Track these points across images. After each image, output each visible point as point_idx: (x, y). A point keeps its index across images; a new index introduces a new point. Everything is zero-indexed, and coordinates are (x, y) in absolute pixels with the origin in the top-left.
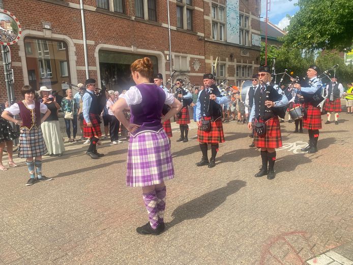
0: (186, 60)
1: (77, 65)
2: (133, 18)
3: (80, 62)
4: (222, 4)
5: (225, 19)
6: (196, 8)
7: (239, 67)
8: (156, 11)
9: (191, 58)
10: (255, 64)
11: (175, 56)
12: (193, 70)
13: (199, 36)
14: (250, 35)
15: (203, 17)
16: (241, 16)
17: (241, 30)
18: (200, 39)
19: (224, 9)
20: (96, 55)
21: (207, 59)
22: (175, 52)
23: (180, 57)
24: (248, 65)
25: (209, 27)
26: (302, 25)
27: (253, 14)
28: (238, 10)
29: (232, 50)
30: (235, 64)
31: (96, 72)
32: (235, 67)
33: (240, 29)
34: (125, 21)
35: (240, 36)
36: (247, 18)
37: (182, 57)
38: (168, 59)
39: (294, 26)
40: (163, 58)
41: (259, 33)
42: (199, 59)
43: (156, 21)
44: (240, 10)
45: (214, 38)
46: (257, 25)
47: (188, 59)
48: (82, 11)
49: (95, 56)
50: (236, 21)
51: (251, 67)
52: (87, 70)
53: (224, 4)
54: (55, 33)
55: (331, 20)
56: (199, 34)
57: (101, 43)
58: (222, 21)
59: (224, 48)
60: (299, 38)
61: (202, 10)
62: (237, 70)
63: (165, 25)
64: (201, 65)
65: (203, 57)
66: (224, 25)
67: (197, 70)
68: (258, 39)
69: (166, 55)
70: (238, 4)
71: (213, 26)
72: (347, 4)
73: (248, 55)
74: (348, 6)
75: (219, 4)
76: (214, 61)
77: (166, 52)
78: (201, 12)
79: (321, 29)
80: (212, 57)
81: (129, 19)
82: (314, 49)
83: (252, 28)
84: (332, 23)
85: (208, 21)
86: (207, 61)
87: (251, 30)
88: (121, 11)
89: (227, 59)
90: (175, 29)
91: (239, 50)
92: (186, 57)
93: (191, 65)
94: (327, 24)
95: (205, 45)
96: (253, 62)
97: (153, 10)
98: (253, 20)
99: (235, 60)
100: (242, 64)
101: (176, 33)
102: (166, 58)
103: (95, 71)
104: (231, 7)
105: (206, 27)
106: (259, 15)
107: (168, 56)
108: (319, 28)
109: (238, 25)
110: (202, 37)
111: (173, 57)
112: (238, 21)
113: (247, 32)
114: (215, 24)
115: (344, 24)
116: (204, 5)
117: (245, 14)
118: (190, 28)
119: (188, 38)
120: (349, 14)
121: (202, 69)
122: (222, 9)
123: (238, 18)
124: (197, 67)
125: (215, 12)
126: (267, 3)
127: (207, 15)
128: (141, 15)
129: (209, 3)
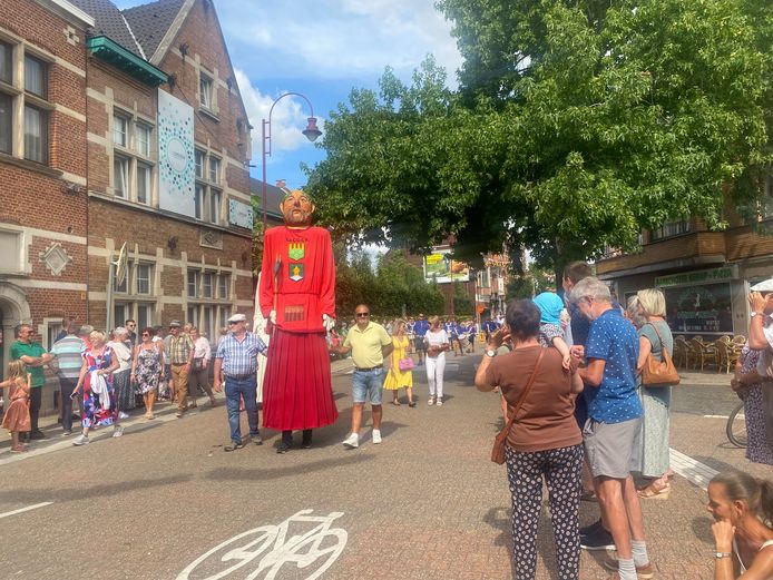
0: (17, 245)
4: (146, 114)
5: (155, 152)
6: (60, 108)
7: (193, 273)
9: (35, 238)
10: (238, 267)
12: (41, 272)
13: (66, 182)
14: (224, 201)
15: (85, 136)
16: (200, 154)
17: (200, 186)
18: (72, 192)
19: (151, 129)
21: (96, 244)
24: (220, 269)
25: (104, 165)
26: (333, 188)
27: (230, 154)
28: (190, 137)
29: (174, 230)
30: (183, 264)
32: (185, 272)
33: (197, 183)
35: (197, 200)
36: (215, 161)
39: (315, 188)
41: (248, 198)
42: (66, 245)
44: (196, 139)
45: (120, 193)
46: (242, 182)
47: (25, 240)
50: (185, 162)
51: (228, 274)
53: (152, 117)
55: (387, 180)
56: (67, 176)
58: (148, 158)
59: (150, 223)
60: (326, 215)
61: (82, 118)
62: (191, 280)
64: (71, 261)
65: (83, 240)
66: (151, 167)
67: (56, 272)
68: (245, 212)
70: (191, 124)
71: (116, 163)
72: (416, 152)
73: (219, 245)
74: (417, 157)
75: (136, 115)
76: (116, 253)
78: (76, 121)
79: (369, 199)
80: (110, 242)
82: (362, 244)
83: (230, 186)
84: (389, 189)
85: (98, 147)
86: (93, 251)
87: (228, 191)
89: (160, 251)
91: (196, 231)
92: (16, 234)
93: (32, 257)
94: (381, 189)
95: (89, 209)
96: (234, 263)
98: (230, 169)
99: (184, 254)
100: (203, 266)
104: (171, 127)
105: (92, 163)
106: (248, 161)
108: (364, 197)
109: (192, 173)
110: (78, 185)
112: (193, 165)
113: (217, 192)
114: (122, 159)
115: (412, 192)
116: (87, 106)
117: (210, 150)
118: (38, 156)
119: (26, 181)
120: (419, 172)
121: (74, 273)
122: (147, 128)
123: (193, 157)
124: (58, 265)
125: (123, 130)
126: (264, 138)
127: (96, 133)
129: (104, 105)
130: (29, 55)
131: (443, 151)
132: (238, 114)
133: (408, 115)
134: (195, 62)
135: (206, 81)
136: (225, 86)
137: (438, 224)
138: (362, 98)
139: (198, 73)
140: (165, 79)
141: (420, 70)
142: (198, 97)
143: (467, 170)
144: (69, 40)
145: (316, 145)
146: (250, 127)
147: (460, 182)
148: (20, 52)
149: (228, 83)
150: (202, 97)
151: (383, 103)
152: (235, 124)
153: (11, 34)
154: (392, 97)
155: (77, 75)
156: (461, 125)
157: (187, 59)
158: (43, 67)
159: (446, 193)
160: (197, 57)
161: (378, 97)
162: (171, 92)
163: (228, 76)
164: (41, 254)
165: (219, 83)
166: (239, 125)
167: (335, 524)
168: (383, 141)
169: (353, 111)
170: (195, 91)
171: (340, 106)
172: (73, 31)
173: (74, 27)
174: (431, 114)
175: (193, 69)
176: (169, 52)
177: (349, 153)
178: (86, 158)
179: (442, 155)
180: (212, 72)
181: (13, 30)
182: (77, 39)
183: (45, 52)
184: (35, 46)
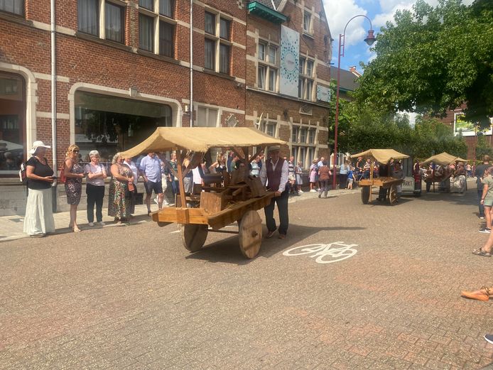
0: (217, 115)
1: (37, 110)
2: (135, 50)
3: (43, 105)
4: (275, 41)
5: (279, 62)
6: (234, 44)
7: (296, 129)
8: (172, 43)
9: (224, 111)
10: (320, 125)
11: (200, 108)
13: (237, 83)
14: (314, 87)
15: (245, 57)
16: (302, 60)
17: (302, 79)
18: (239, 88)
19: (277, 49)
20: (71, 97)
21: (249, 114)
22: (200, 101)
23: (207, 110)
24: (310, 126)
25: (254, 71)
26: (378, 76)
27: (319, 58)
28: (297, 51)
30: (290, 124)
31: (68, 121)
32: (291, 128)
33: (300, 77)
34: (122, 54)
35: (299, 87)
36: (311, 63)
37: (210, 110)
38: (186, 110)
39: (367, 77)
40: (180, 109)
41: (328, 84)
42: (236, 115)
43: (172, 56)
44: (300, 51)
45: (260, 86)
46: (325, 73)
47: (220, 113)
48: (53, 35)
49: (68, 99)
50: (293, 66)
51: (314, 130)
52: (53, 118)
53: (278, 42)
54: (5, 62)
55: (412, 72)
56: (237, 79)
57: (80, 81)
58: (275, 65)
59: (275, 102)
61: (244, 47)
62: (294, 132)
63: (184, 63)
64: (238, 122)
65: (243, 112)
66: (276, 70)
68: (326, 92)
69: (183, 106)
70: (298, 43)
71: (259, 70)
72: (433, 53)
73: (310, 113)
74: (433, 55)
75: (270, 42)
76: (258, 118)
77: (184, 101)
78: (242, 49)
79: (400, 84)
80: (255, 113)
81: (129, 51)
83: (318, 77)
84: (413, 77)
85: (252, 62)
86: (248, 118)
87: (317, 80)
88: (119, 39)
89: (279, 117)
90: (201, 71)
91: (297, 105)
92: (216, 110)
93: (223, 121)
94: (408, 78)
95: (246, 96)
96: (318, 123)
97: (168, 41)
98: (319, 67)
99: (291, 118)
100: (301, 125)
101: (202, 76)
102: (184, 109)
103: (66, 120)
104: (287, 46)
105: (248, 71)
106: (330, 61)
107: (186, 107)
109: (297, 72)
110: (242, 84)
111: (196, 109)
112: (298, 67)
113: (311, 81)
114: (262, 67)
115: (429, 79)
116: (247, 40)
117: (308, 57)
118: (225, 70)
119: (220, 84)
120: (435, 65)
122: (275, 48)
123: (298, 62)
125: (263, 51)
126: (340, 46)
127: (251, 55)
128: (149, 46)
129: (254, 39)
130: (222, 19)
131: (454, 49)
132: (325, 33)
134: (302, 5)
135: (308, 16)
136: (318, 17)
137: (447, 98)
139: (303, 11)
140: (285, 19)
142: (302, 26)
143: (468, 62)
144: (240, 7)
145: (371, 49)
146: (332, 40)
147: (463, 71)
148: (218, 18)
149: (320, 14)
150: (305, 25)
152: (323, 40)
153: (214, 9)
154: (422, 16)
155: (242, 25)
156: (468, 32)
157: (297, 4)
158: (228, 23)
159: (451, 79)
160: (303, 2)
162: (288, 26)
163: (320, 10)
164: (226, 119)
165: (315, 15)
166: (326, 39)
168: (413, 45)
169: (396, 26)
170: (301, 23)
171: (388, 23)
174: (450, 24)
175: (300, 9)
176: (288, 2)
177: (389, 55)
178: (245, 69)
179: (452, 53)
180: (311, 10)
181: (215, 7)
182: (243, 5)
183: (229, 16)
184: (224, 14)
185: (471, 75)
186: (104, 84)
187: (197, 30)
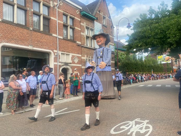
2: (31, 29)
4: (92, 27)
6: (76, 28)
8: (49, 26)
9: (72, 55)
11: (62, 54)
12: (74, 63)
15: (80, 33)
18: (79, 45)
19: (93, 30)
21: (83, 56)
22: (62, 51)
23: (65, 55)
25: (84, 39)
26: (136, 39)
34: (25, 30)
37: (66, 54)
38: (56, 55)
39: (131, 40)
41: (114, 44)
42: (78, 57)
43: (49, 32)
45: (87, 45)
46: (112, 40)
47: (71, 56)
53: (93, 28)
56: (78, 42)
57: (4, 42)
59: (93, 51)
61: (80, 29)
63: (54, 35)
64: (79, 60)
65: (80, 56)
67: (76, 62)
68: (113, 48)
69: (54, 53)
70: (101, 28)
71: (86, 39)
72: (160, 27)
75: (90, 27)
76: (87, 58)
77: (55, 51)
78: (79, 30)
80: (86, 56)
81: (28, 29)
82: (143, 53)
84: (152, 38)
85: (83, 35)
86: (83, 58)
88: (24, 24)
90: (62, 38)
92: (69, 55)
93: (72, 59)
94: (149, 39)
95: (81, 49)
97: (47, 26)
101: (62, 40)
102: (54, 54)
104: (97, 29)
105: (82, 39)
106: (113, 35)
107: (56, 53)
108: (145, 41)
111: (60, 54)
114: (88, 38)
115: (158, 39)
116: (81, 27)
118: (72, 39)
119: (70, 44)
120: (161, 33)
121: (79, 63)
124: (76, 61)
125: (88, 31)
126: (117, 30)
127: (83, 32)
128: (38, 28)
129: (84, 26)
130: (70, 17)
131: (168, 26)
132: (111, 25)
133: (157, 18)
134: (102, 14)
135: (104, 18)
136: (108, 18)
138: (143, 16)
139: (102, 16)
140: (96, 18)
141: (160, 6)
143: (176, 31)
144: (77, 13)
145: (131, 29)
146: (114, 28)
147: (174, 34)
148: (69, 17)
149: (109, 18)
150: (103, 22)
151: (149, 16)
152: (110, 27)
154: (152, 14)
155: (79, 20)
156: (173, 19)
157: (100, 13)
158: (73, 19)
159: (169, 38)
160: (102, 13)
161: (148, 15)
162: (97, 21)
163: (109, 16)
164: (73, 59)
165: (107, 18)
166: (111, 27)
167: (147, 123)
170: (102, 21)
171: (137, 19)
172: (78, 11)
173: (78, 10)
175: (101, 15)
176: (96, 12)
177: (140, 30)
180: (105, 16)
181: (67, 13)
182: (79, 12)
183: (73, 16)
184: (71, 15)
185: (178, 36)
186: (16, 43)
187: (59, 21)
